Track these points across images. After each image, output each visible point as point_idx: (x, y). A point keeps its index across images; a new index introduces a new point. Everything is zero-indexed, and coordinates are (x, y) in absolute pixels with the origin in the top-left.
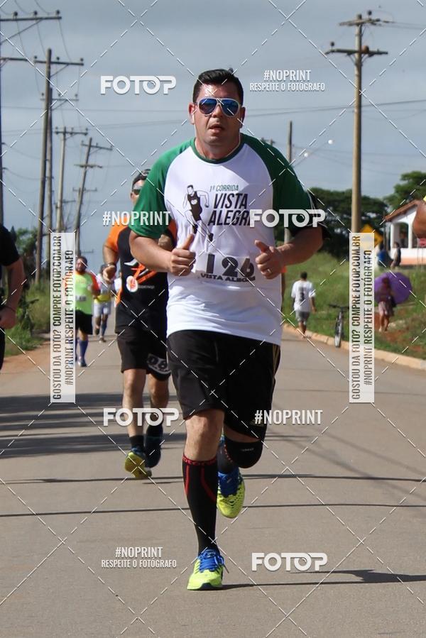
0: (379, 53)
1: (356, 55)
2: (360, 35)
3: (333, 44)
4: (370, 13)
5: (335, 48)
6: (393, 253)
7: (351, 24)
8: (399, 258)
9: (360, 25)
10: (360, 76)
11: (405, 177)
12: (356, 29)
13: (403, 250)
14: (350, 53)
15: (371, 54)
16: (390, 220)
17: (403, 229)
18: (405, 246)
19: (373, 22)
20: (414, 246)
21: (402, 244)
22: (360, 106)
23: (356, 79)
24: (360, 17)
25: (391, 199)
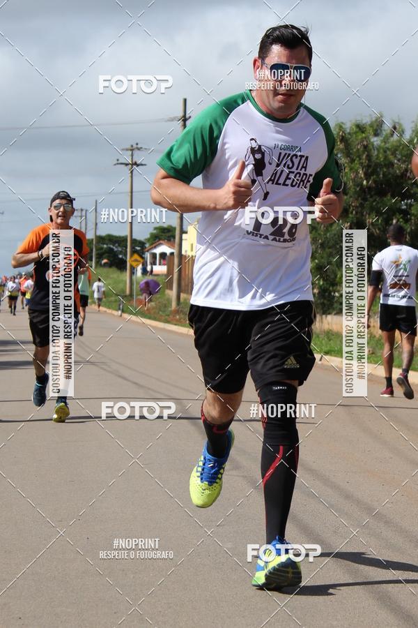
0: (142, 165)
1: (130, 166)
2: (132, 155)
3: (118, 160)
4: (137, 144)
5: (119, 162)
6: (149, 268)
7: (127, 150)
8: (152, 271)
9: (132, 150)
10: (132, 177)
11: (155, 229)
12: (130, 152)
13: (154, 267)
14: (127, 165)
15: (138, 165)
16: (148, 251)
17: (154, 256)
18: (155, 264)
19: (139, 149)
20: (160, 265)
21: (154, 263)
22: (132, 192)
23: (130, 178)
24: (132, 146)
25: (148, 240)
